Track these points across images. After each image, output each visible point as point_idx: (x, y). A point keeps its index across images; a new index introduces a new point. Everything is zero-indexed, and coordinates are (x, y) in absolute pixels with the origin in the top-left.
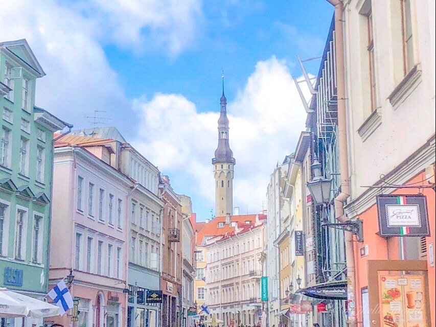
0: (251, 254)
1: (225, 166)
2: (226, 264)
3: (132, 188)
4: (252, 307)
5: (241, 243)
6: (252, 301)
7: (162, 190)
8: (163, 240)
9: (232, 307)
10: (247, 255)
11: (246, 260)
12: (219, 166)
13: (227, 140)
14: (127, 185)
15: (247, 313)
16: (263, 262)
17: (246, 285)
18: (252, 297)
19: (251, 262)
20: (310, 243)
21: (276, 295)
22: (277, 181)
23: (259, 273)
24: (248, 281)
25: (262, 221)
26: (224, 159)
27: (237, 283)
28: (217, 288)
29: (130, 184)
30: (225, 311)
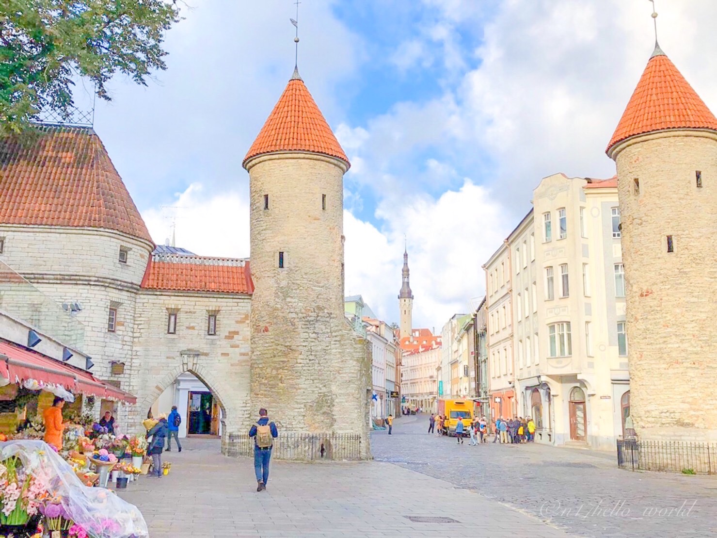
0: (430, 365)
1: (407, 300)
2: (413, 370)
3: (386, 344)
4: (431, 397)
5: (423, 357)
6: (431, 393)
7: (395, 340)
8: (395, 366)
9: (417, 396)
10: (427, 365)
11: (427, 369)
12: (403, 300)
13: (408, 283)
14: (384, 342)
15: (427, 401)
16: (438, 371)
17: (427, 383)
18: (431, 391)
19: (430, 370)
20: (472, 374)
21: (449, 392)
22: (450, 328)
23: (435, 377)
24: (428, 381)
25: (438, 346)
26: (407, 295)
27: (421, 382)
28: (407, 384)
29: (386, 342)
30: (412, 399)
